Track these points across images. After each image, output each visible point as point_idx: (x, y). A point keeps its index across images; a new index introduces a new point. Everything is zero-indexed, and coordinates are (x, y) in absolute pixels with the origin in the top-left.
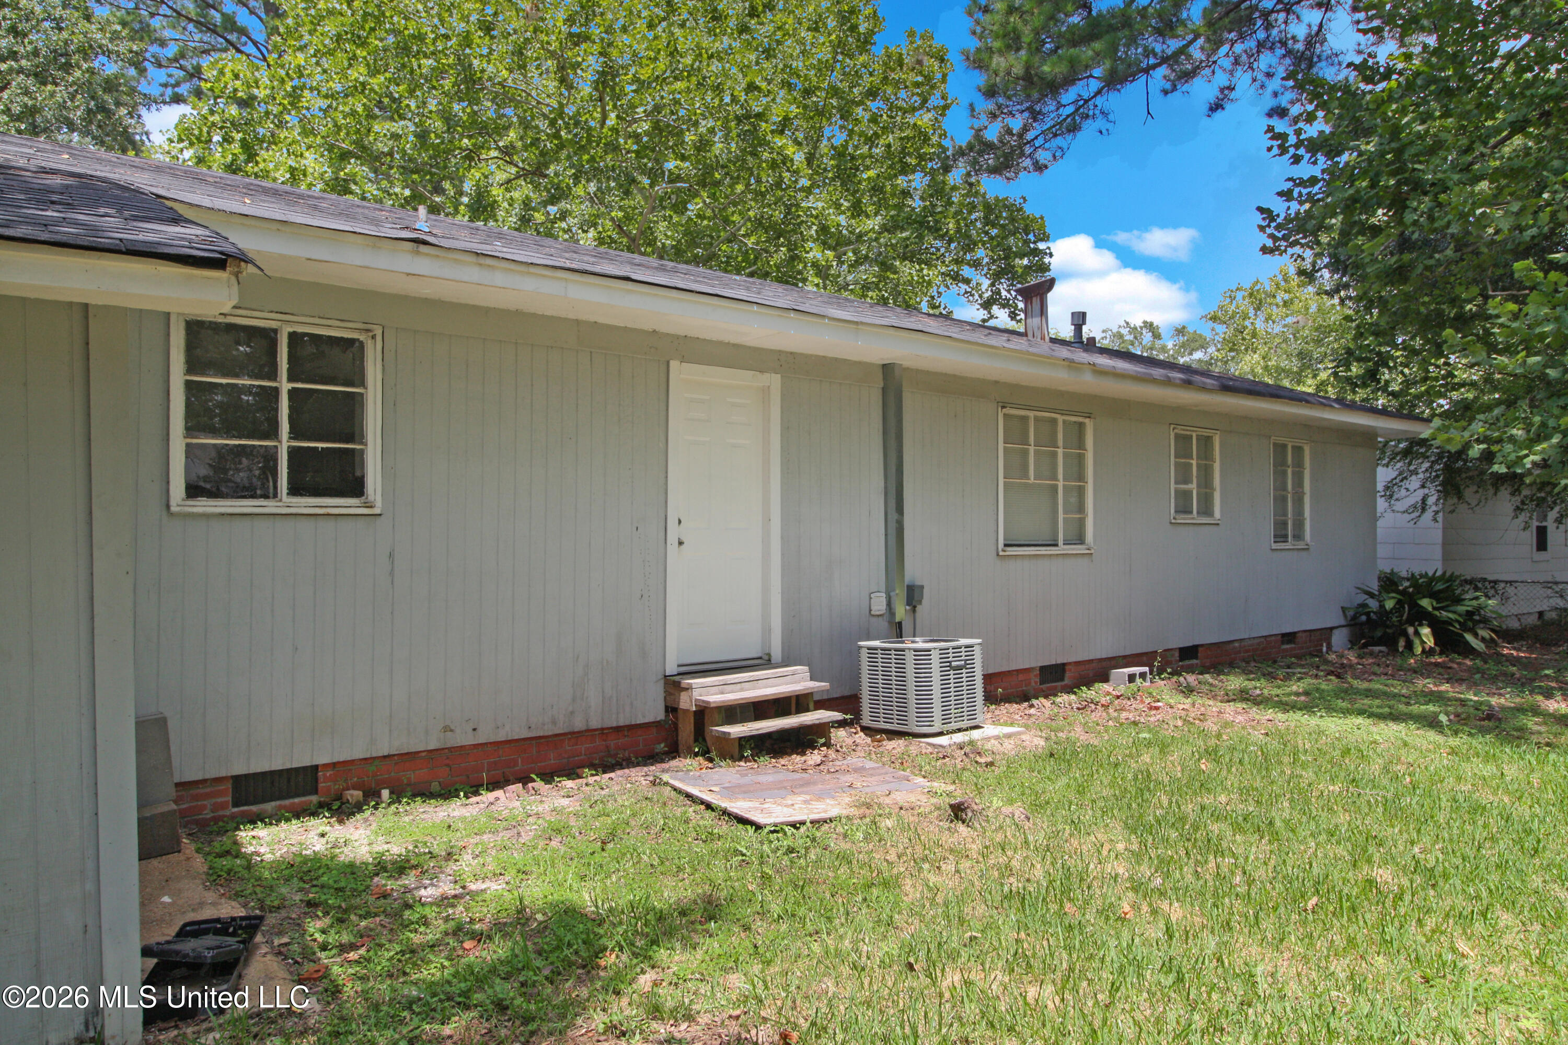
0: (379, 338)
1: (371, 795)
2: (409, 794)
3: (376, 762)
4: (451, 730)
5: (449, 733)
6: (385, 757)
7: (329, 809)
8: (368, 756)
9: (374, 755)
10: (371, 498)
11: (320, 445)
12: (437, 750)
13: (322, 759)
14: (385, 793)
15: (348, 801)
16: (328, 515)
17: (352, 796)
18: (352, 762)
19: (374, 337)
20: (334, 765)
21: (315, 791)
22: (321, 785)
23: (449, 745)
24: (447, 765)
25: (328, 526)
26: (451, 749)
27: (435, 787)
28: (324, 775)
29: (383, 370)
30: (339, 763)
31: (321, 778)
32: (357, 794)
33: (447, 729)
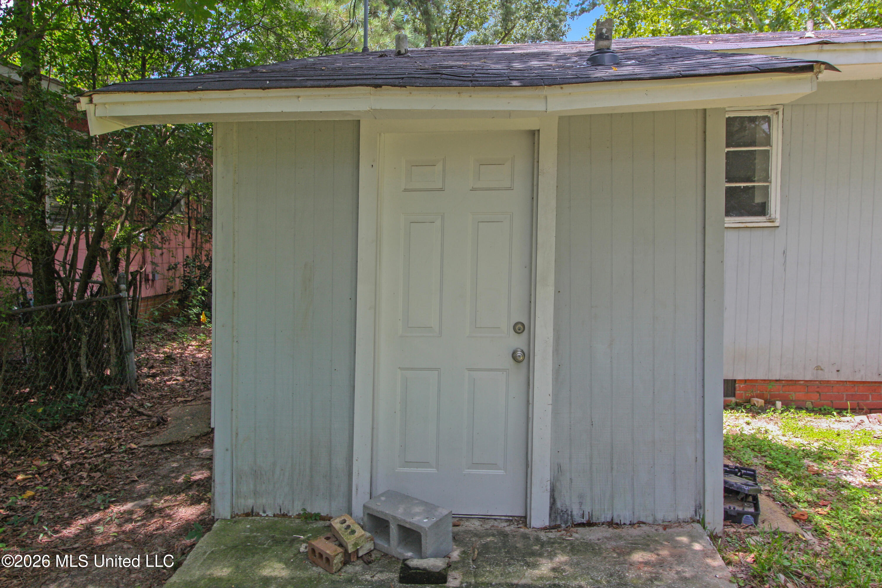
0: (781, 113)
1: (770, 403)
2: (794, 407)
3: (772, 383)
4: (822, 369)
5: (820, 372)
6: (776, 381)
7: (745, 408)
8: (767, 378)
9: (770, 378)
10: (773, 216)
11: (742, 185)
12: (811, 381)
13: (739, 377)
14: (779, 404)
15: (755, 405)
16: (747, 227)
17: (758, 402)
18: (756, 381)
19: (777, 113)
20: (745, 381)
21: (734, 395)
22: (737, 392)
23: (819, 379)
24: (818, 392)
25: (745, 234)
26: (820, 382)
27: (809, 405)
28: (739, 386)
29: (783, 133)
30: (748, 380)
31: (737, 388)
32: (761, 402)
33: (818, 368)
